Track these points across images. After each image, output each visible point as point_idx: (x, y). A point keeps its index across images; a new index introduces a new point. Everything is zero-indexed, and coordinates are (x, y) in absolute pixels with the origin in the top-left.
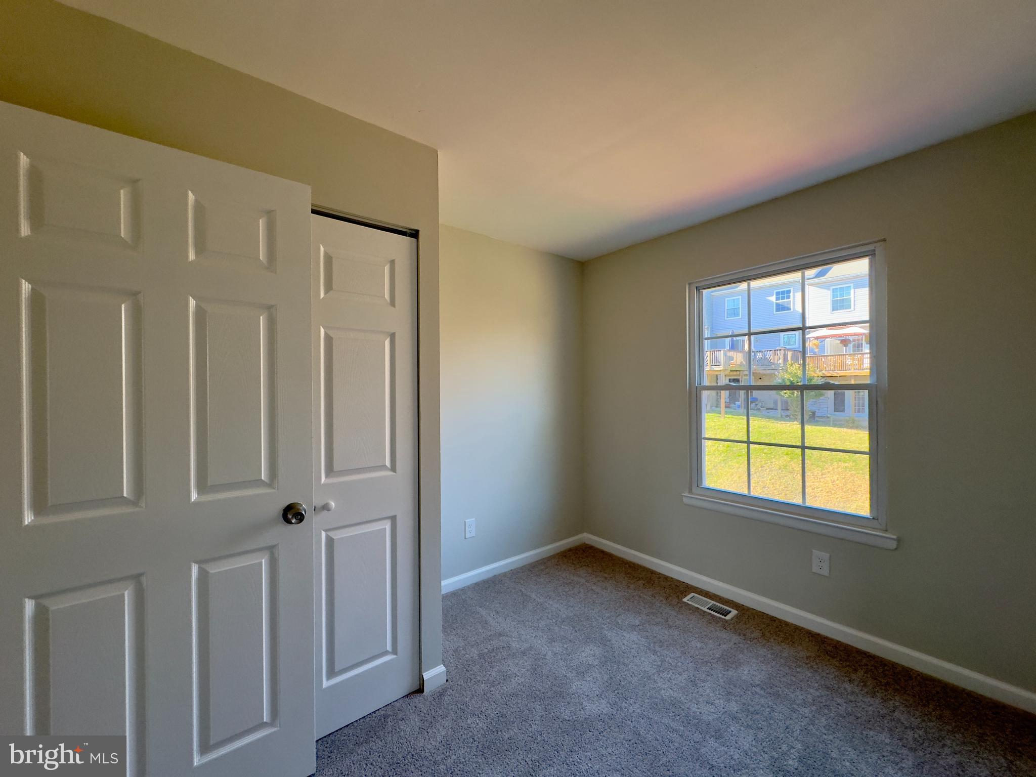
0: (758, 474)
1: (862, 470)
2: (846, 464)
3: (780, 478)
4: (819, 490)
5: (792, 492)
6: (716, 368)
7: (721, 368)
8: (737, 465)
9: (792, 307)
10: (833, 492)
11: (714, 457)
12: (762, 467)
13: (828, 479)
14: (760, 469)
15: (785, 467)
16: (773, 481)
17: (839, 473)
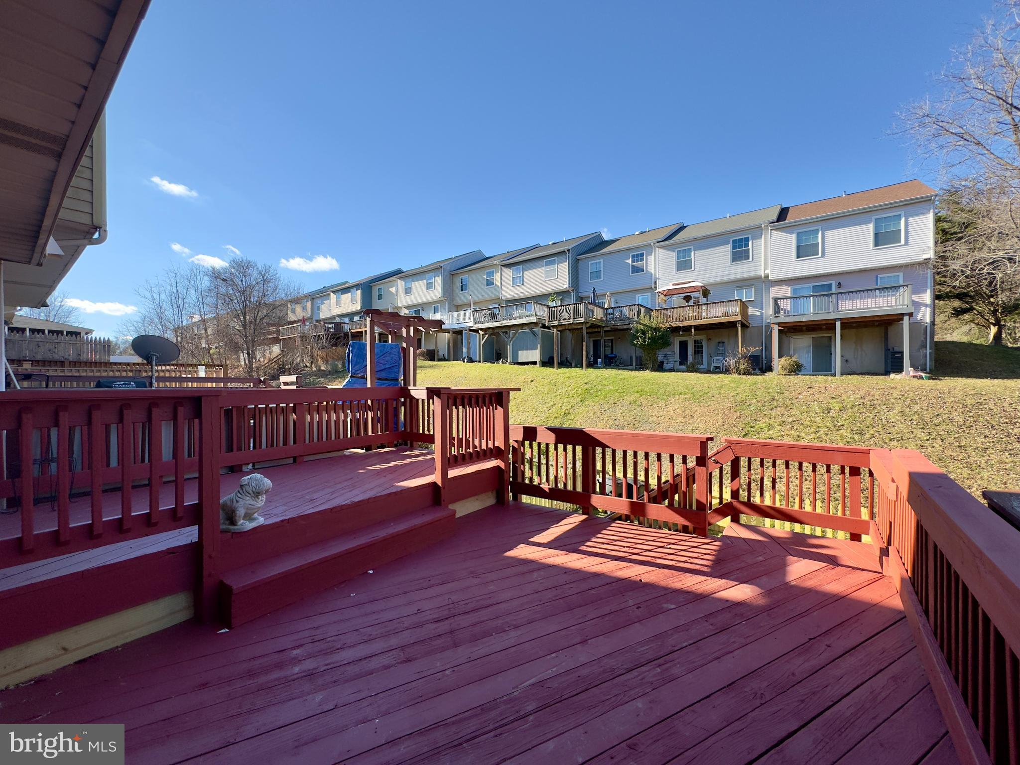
0: (611, 409)
1: (698, 399)
2: (686, 396)
3: (630, 411)
4: (662, 418)
5: (639, 422)
6: (578, 321)
7: (582, 320)
8: (593, 404)
9: (645, 269)
10: (674, 418)
11: (572, 399)
12: (614, 404)
13: (670, 408)
14: (613, 405)
15: (635, 402)
16: (623, 414)
17: (679, 403)
